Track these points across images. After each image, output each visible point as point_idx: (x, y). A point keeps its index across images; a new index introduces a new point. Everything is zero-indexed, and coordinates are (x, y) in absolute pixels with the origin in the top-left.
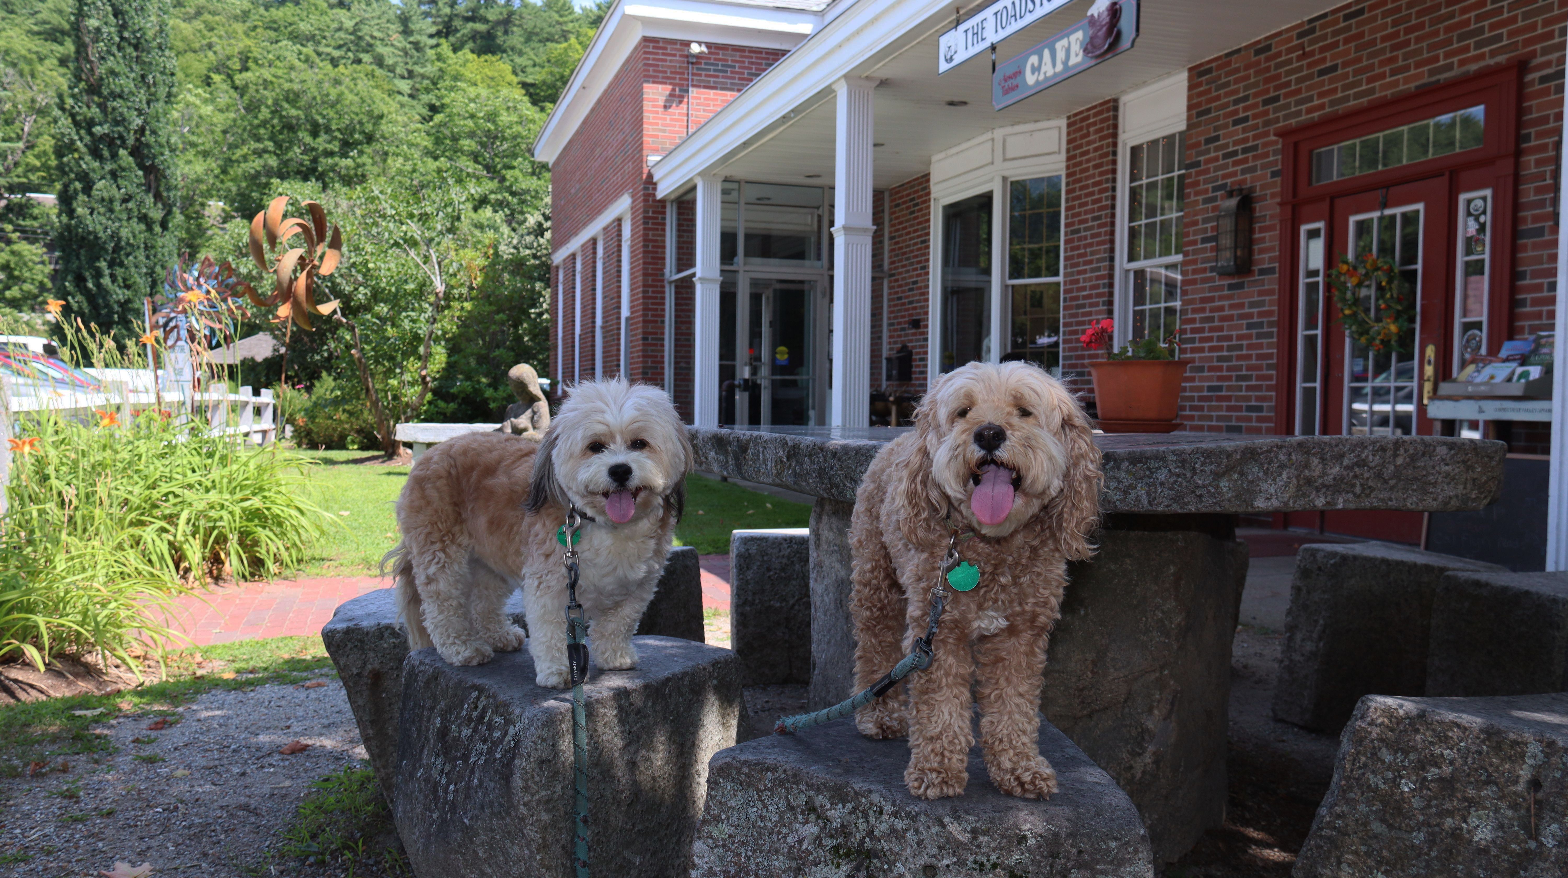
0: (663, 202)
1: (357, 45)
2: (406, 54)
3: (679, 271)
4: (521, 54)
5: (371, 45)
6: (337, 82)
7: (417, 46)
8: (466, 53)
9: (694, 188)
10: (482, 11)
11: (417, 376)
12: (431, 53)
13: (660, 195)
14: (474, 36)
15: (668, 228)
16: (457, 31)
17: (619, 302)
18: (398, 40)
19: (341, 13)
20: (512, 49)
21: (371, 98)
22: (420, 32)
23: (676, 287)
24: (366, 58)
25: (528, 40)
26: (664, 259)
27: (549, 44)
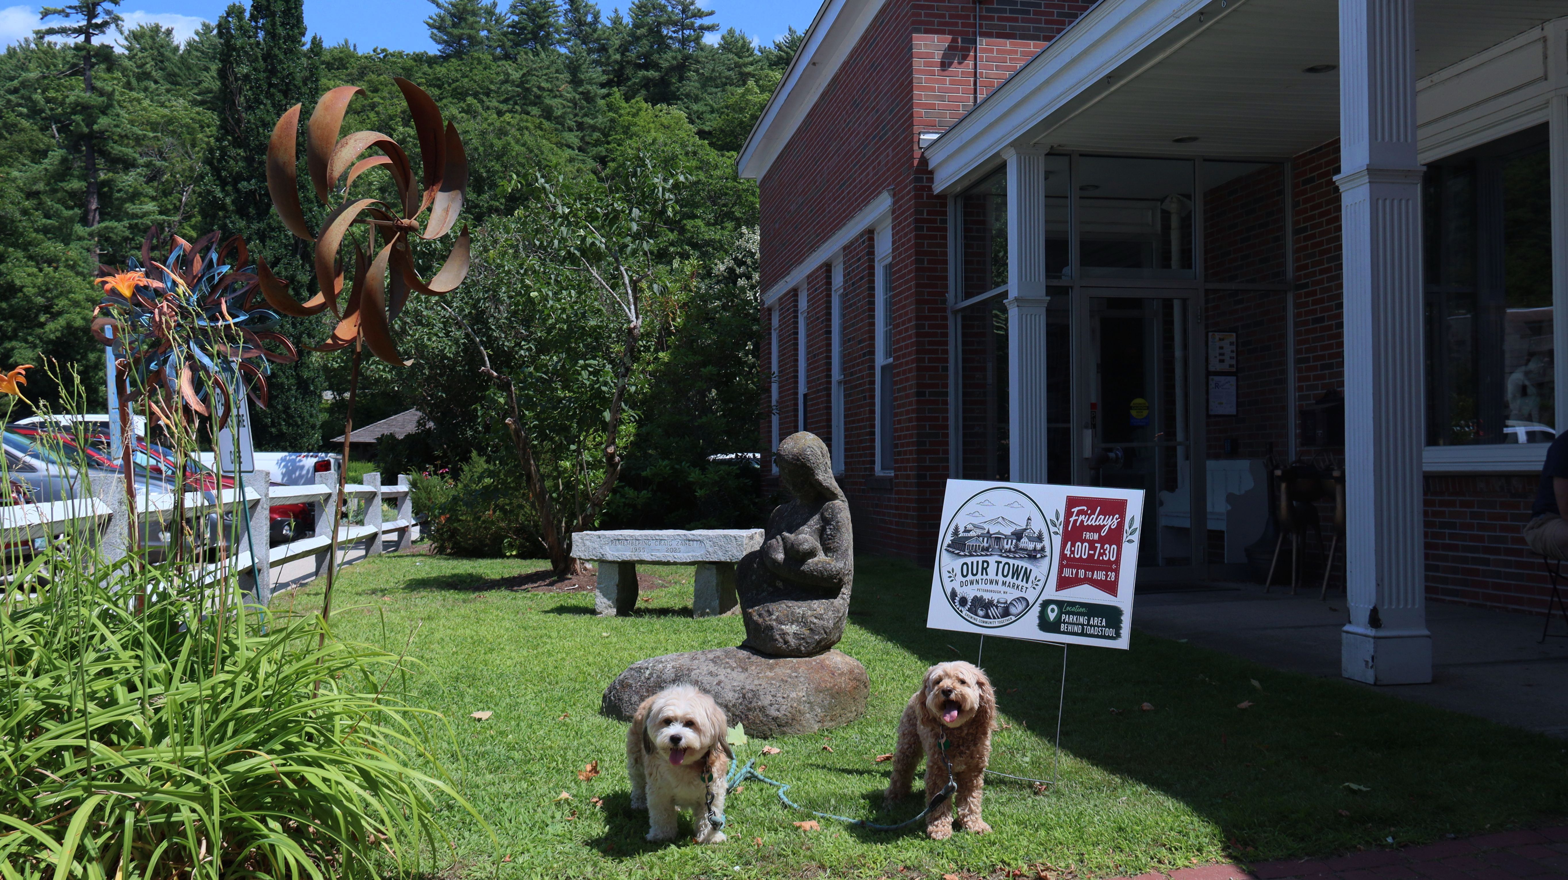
0: (942, 197)
1: (525, 98)
2: (575, 104)
3: (968, 296)
4: (697, 100)
5: (538, 97)
6: (502, 133)
7: (588, 97)
8: (639, 101)
9: (1002, 168)
10: (656, 56)
11: (599, 454)
12: (601, 103)
13: (939, 187)
14: (647, 83)
15: (950, 235)
16: (629, 79)
17: (872, 346)
18: (566, 89)
19: (509, 67)
20: (687, 96)
21: (539, 149)
22: (590, 82)
23: (964, 318)
24: (535, 111)
25: (704, 86)
26: (946, 278)
27: (728, 87)
